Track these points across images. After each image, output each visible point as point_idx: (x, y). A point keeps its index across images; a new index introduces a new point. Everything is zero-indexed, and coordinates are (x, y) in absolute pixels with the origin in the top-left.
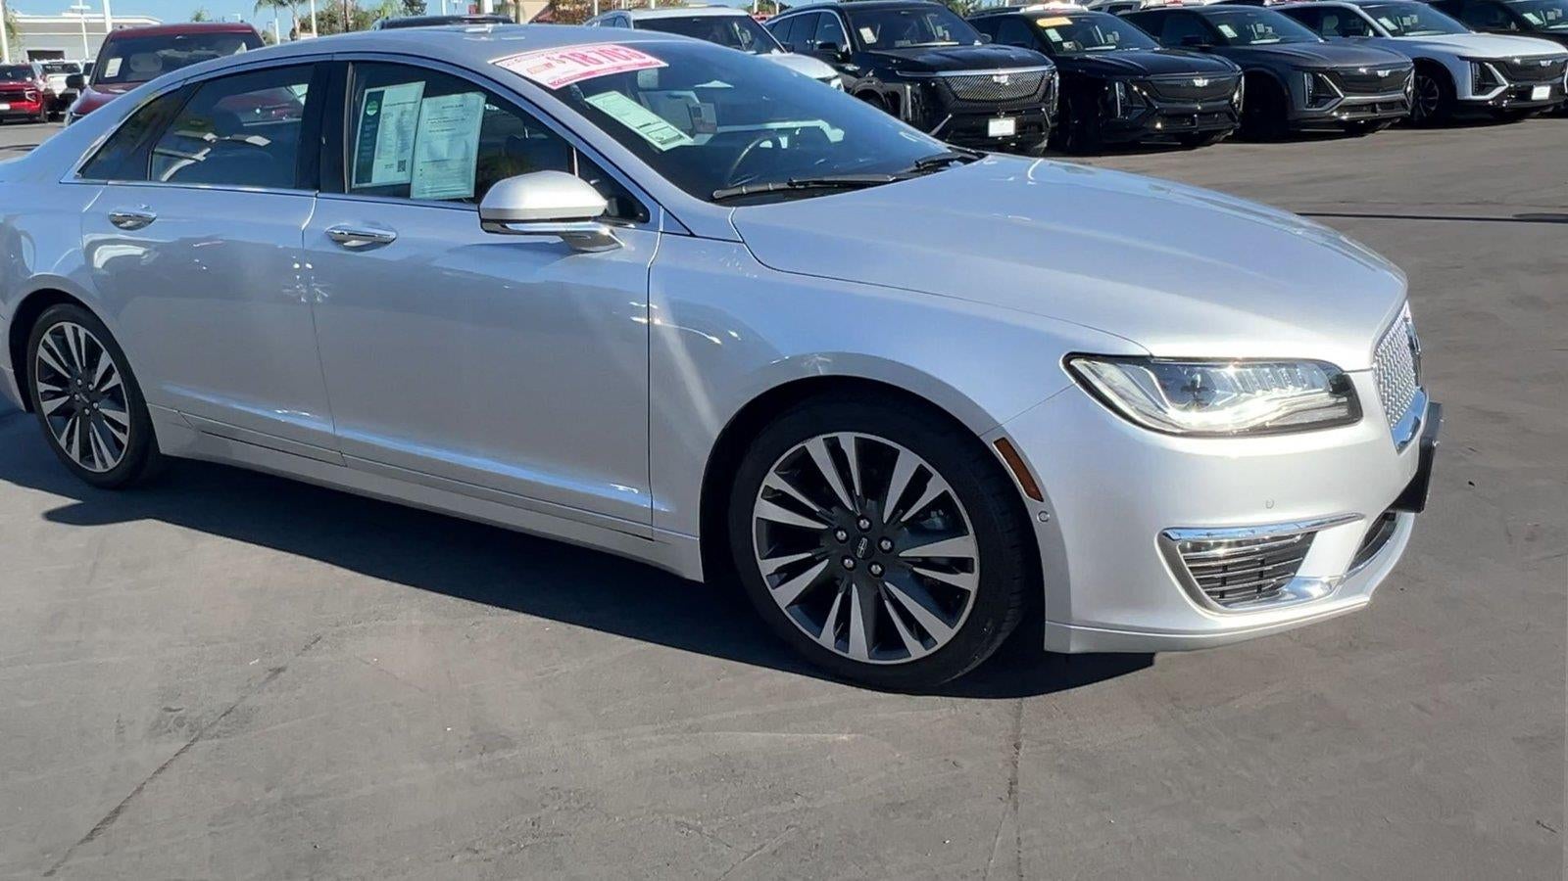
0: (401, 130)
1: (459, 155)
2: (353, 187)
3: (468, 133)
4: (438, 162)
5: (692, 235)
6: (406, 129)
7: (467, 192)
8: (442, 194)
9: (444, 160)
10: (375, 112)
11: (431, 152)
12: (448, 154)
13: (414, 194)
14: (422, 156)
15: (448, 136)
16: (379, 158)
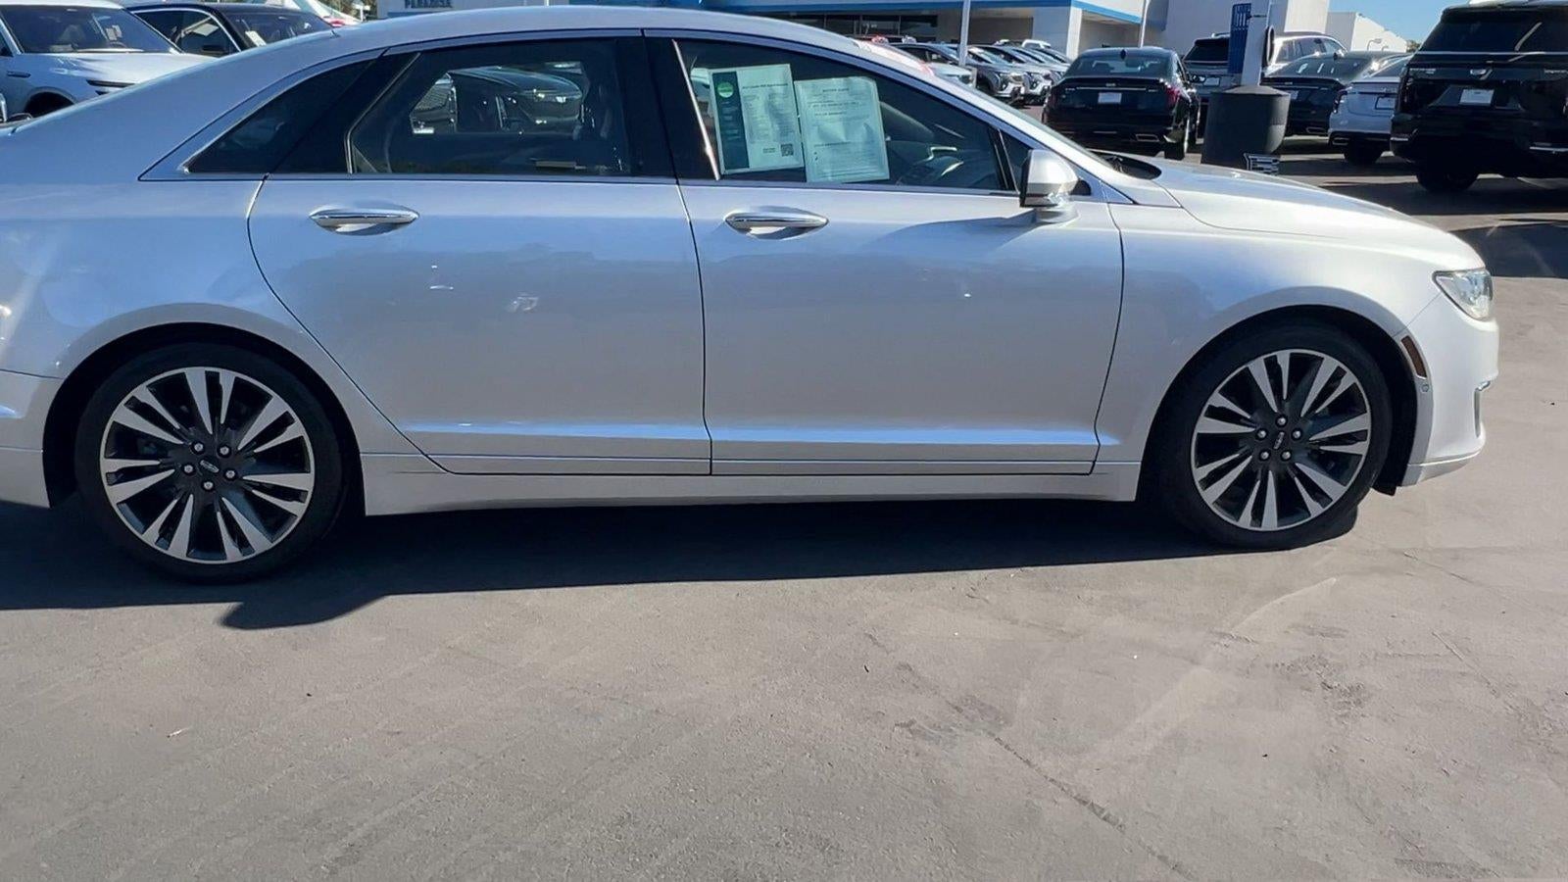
0: (775, 113)
1: (859, 137)
2: (722, 173)
3: (868, 116)
4: (833, 144)
5: (1135, 203)
6: (781, 112)
7: (883, 174)
8: (847, 177)
9: (843, 143)
10: (731, 94)
11: (823, 134)
12: (847, 137)
13: (811, 176)
14: (812, 142)
15: (840, 120)
16: (753, 143)
